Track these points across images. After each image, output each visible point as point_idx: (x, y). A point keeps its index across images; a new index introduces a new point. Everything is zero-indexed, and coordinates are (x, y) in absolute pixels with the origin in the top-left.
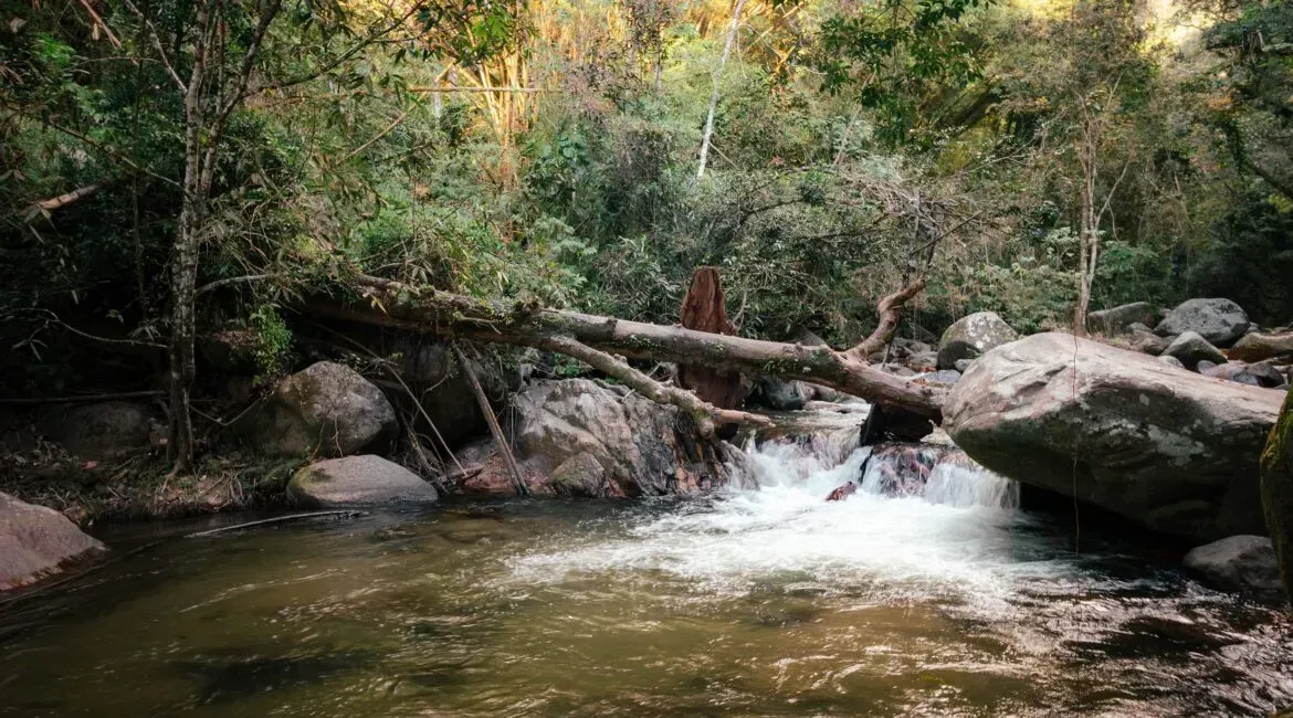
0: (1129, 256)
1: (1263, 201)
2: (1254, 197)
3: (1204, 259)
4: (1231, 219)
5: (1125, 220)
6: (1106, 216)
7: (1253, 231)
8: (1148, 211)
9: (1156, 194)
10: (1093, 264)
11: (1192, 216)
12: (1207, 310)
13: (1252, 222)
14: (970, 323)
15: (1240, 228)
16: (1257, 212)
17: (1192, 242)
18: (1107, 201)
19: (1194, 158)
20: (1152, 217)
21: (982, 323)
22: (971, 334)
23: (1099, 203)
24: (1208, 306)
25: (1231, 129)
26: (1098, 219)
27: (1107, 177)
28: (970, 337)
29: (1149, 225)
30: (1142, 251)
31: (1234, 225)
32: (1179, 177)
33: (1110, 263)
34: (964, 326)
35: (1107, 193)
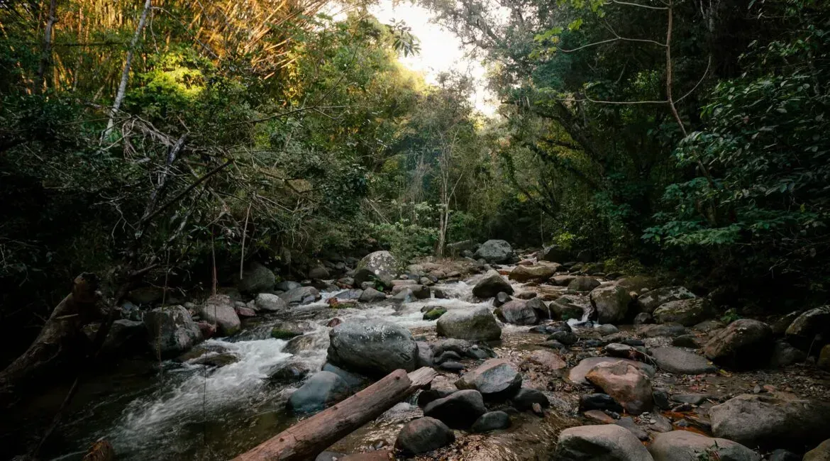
0: (463, 219)
1: (514, 197)
2: (510, 195)
3: (494, 219)
4: (503, 204)
5: (461, 201)
6: (453, 199)
7: (510, 209)
8: (471, 196)
9: (476, 188)
10: (446, 222)
11: (491, 200)
12: (496, 245)
13: (510, 206)
14: (372, 258)
15: (506, 208)
16: (512, 201)
17: (489, 212)
18: (453, 190)
19: (492, 172)
20: (473, 200)
21: (379, 258)
22: (372, 265)
23: (449, 191)
24: (496, 243)
25: (508, 158)
26: (449, 199)
27: (453, 179)
28: (371, 267)
29: (472, 205)
30: (469, 217)
31: (504, 206)
32: (486, 180)
33: (454, 222)
34: (368, 260)
35: (453, 186)
